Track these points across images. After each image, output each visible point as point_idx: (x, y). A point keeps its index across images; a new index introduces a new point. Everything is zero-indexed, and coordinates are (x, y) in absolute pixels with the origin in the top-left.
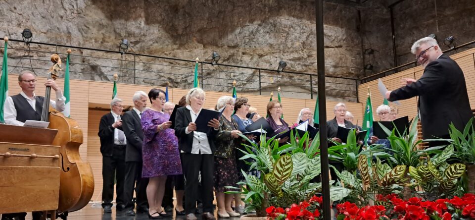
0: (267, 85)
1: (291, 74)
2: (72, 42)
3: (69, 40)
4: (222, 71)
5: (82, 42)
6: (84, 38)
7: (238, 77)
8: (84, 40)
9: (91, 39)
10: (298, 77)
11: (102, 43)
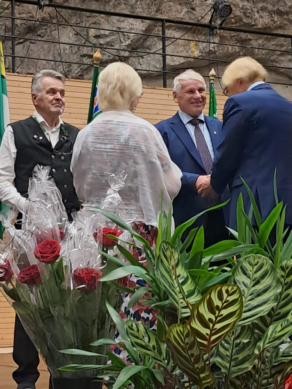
0: (182, 60)
1: (243, 35)
4: (67, 24)
7: (108, 40)
10: (260, 42)
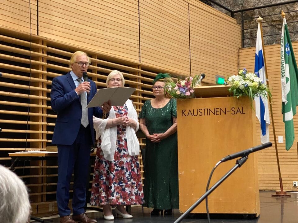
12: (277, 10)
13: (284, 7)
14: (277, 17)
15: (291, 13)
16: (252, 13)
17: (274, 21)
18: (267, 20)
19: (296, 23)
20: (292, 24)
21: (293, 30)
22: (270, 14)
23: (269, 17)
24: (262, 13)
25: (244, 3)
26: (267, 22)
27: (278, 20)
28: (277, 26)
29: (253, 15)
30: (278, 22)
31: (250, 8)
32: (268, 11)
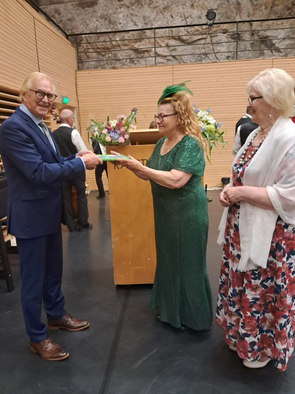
2: (241, 14)
3: (238, 12)
5: (251, 12)
6: (254, 7)
8: (254, 9)
9: (261, 5)
11: (272, 8)
12: (102, 38)
13: (106, 36)
14: (101, 45)
15: (114, 43)
16: (80, 39)
17: (99, 48)
18: (93, 47)
19: (116, 52)
20: (114, 52)
21: (115, 57)
22: (96, 41)
23: (94, 44)
24: (88, 40)
25: (73, 28)
26: (93, 48)
27: (102, 48)
28: (102, 53)
29: (81, 40)
30: (102, 50)
31: (78, 33)
32: (94, 38)
